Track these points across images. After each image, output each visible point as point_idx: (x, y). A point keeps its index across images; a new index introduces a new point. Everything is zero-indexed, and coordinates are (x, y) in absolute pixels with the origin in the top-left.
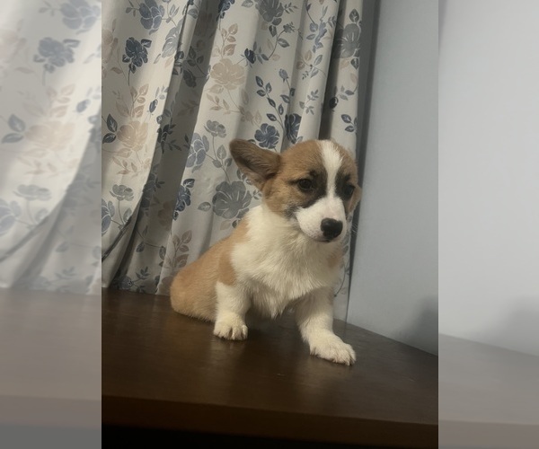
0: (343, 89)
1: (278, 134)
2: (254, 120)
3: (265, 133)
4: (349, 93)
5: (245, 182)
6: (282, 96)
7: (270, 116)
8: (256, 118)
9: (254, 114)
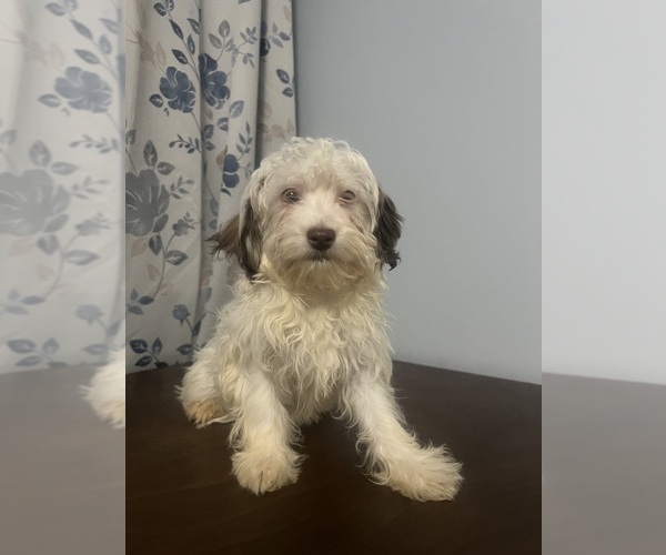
0: (275, 29)
1: (193, 89)
2: (155, 57)
3: (174, 84)
4: (284, 37)
5: (156, 171)
6: (191, 20)
7: (177, 54)
8: (158, 57)
9: (154, 47)
